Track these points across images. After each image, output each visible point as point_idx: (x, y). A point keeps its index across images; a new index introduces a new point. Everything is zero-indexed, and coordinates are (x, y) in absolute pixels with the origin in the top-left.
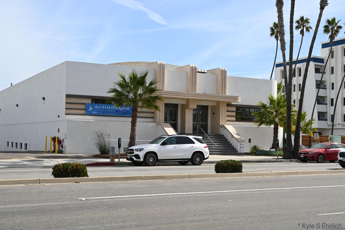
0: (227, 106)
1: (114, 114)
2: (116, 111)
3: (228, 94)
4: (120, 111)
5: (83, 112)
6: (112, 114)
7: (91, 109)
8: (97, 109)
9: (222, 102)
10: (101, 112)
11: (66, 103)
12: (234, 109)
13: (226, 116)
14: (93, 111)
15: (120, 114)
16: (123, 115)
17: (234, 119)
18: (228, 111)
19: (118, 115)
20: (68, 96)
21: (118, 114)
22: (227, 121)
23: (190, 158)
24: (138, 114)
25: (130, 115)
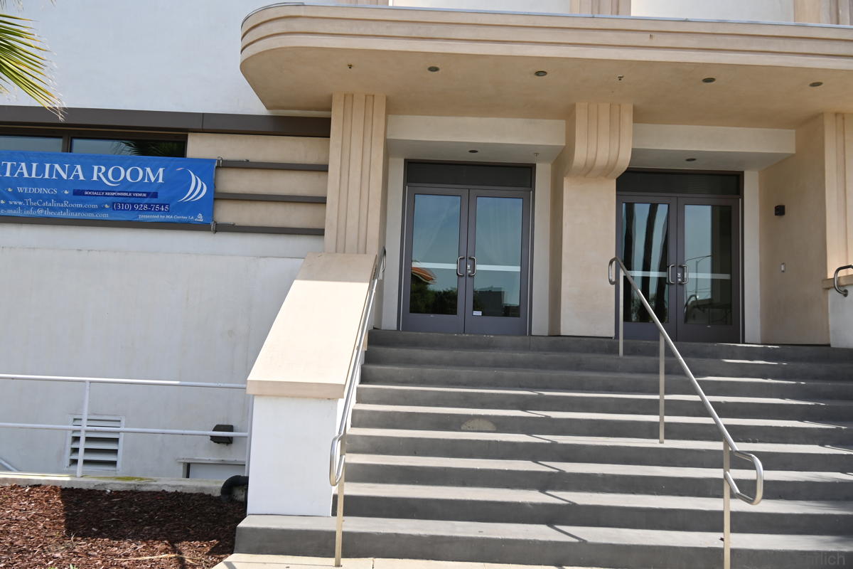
1: (64, 209)
2: (79, 192)
4: (103, 191)
6: (52, 209)
15: (101, 209)
16: (123, 217)
19: (90, 216)
21: (93, 211)
24: (227, 213)
25: (169, 217)
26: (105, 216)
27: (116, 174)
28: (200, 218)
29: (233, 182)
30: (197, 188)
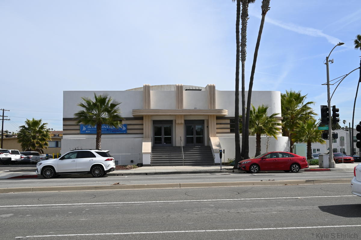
0: (216, 119)
2: (108, 130)
3: (217, 107)
4: (111, 129)
5: (78, 132)
6: (104, 132)
7: (84, 129)
8: (89, 128)
9: (211, 115)
10: (94, 131)
11: (64, 125)
12: (228, 121)
13: (216, 128)
14: (86, 130)
16: (113, 133)
17: (229, 131)
18: (217, 124)
20: (65, 119)
21: (110, 132)
22: (217, 133)
23: (89, 171)
24: (128, 132)
25: (121, 133)
26: (111, 133)
27: (113, 127)
28: (125, 132)
29: (129, 127)
30: (124, 128)
